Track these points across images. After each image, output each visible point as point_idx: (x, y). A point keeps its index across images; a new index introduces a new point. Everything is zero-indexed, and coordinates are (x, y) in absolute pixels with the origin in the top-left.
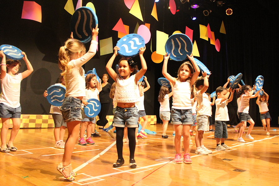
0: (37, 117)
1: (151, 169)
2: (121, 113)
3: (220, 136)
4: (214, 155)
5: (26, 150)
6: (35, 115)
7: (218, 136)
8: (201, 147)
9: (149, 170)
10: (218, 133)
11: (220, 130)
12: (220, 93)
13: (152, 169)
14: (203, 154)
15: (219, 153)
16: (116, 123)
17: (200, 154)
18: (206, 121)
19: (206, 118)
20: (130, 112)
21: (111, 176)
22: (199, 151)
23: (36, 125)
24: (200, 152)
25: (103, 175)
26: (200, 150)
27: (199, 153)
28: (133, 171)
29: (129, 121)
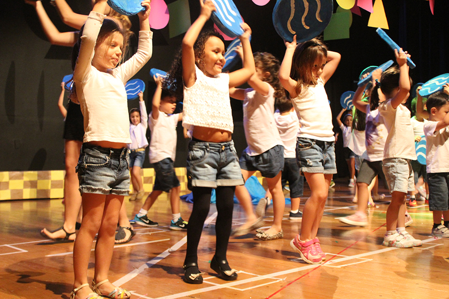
0: (39, 176)
1: (281, 280)
2: (213, 154)
3: (444, 205)
4: (427, 248)
5: (14, 246)
6: (36, 173)
7: (438, 205)
8: (397, 230)
9: (278, 281)
10: (438, 198)
11: (442, 192)
12: (438, 109)
13: (284, 279)
14: (400, 246)
15: (439, 245)
16: (205, 178)
17: (394, 246)
18: (405, 169)
19: (403, 162)
20: (230, 152)
21: (192, 296)
22: (391, 240)
23: (39, 192)
24: (393, 242)
25: (174, 295)
26: (393, 237)
27: (391, 244)
28: (241, 285)
29: (230, 171)
